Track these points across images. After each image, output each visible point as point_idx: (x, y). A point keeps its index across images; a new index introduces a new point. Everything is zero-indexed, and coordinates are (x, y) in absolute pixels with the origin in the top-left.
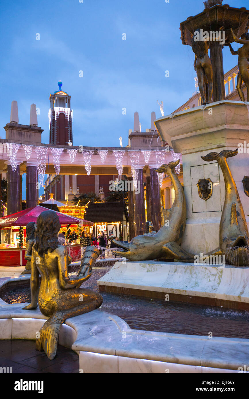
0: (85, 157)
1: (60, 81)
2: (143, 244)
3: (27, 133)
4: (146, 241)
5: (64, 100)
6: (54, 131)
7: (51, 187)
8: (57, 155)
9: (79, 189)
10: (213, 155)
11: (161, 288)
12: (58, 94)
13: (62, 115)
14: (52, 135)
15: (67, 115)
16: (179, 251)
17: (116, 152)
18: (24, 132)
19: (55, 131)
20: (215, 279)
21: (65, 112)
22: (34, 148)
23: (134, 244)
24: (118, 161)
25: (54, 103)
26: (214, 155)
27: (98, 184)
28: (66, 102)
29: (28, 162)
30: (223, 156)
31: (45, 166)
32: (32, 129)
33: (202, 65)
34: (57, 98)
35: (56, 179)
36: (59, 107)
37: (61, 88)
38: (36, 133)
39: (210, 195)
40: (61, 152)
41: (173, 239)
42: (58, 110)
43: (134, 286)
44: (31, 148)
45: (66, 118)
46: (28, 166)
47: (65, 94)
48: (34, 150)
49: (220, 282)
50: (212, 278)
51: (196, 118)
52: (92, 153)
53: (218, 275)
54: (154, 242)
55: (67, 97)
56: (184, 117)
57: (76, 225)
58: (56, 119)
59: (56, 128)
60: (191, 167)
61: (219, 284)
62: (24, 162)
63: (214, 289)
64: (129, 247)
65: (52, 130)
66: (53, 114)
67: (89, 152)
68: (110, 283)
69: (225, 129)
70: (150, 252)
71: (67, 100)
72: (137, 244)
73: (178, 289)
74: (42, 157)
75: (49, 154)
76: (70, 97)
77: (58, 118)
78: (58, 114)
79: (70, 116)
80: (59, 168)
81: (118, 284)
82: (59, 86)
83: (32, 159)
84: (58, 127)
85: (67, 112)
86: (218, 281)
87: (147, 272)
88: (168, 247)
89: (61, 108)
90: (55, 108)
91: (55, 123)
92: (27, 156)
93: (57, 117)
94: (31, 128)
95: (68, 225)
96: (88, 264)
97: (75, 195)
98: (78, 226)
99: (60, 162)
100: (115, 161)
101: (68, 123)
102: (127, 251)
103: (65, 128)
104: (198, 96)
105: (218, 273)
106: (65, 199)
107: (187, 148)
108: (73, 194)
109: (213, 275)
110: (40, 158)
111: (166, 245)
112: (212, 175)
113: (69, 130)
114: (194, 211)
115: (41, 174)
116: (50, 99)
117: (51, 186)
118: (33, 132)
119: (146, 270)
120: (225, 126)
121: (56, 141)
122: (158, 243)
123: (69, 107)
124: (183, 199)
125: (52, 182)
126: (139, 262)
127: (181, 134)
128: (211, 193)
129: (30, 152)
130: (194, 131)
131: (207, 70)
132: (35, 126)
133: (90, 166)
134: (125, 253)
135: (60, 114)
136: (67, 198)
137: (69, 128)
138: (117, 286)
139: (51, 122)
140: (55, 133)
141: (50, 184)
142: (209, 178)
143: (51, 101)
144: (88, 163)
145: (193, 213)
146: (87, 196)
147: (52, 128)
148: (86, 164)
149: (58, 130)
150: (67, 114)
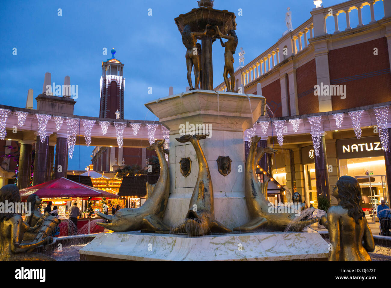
0: (117, 129)
1: (113, 49)
2: (124, 216)
3: (58, 105)
4: (127, 214)
5: (116, 68)
6: (104, 100)
7: (97, 158)
8: (89, 127)
9: (124, 160)
10: (186, 137)
11: (127, 256)
12: (110, 61)
13: (114, 83)
14: (103, 103)
15: (119, 84)
16: (157, 223)
17: (149, 125)
18: (55, 104)
19: (106, 99)
20: (169, 248)
21: (117, 80)
22: (65, 120)
23: (117, 216)
24: (150, 134)
25: (106, 70)
26: (188, 137)
27: (145, 156)
28: (119, 70)
29: (58, 134)
30: (195, 138)
31: (75, 138)
32: (64, 101)
33: (190, 56)
34: (109, 65)
35: (103, 149)
36: (111, 75)
37: (114, 56)
38: (69, 105)
39: (189, 172)
40: (93, 124)
41: (154, 212)
42: (109, 78)
43: (106, 254)
44: (62, 119)
45: (117, 86)
46: (59, 137)
47: (118, 62)
48: (65, 122)
49: (172, 250)
50: (167, 247)
51: (177, 104)
52: (125, 125)
53: (172, 244)
54: (136, 214)
55: (120, 65)
56: (167, 102)
57: (101, 198)
58: (107, 87)
59: (107, 96)
60: (176, 146)
61: (171, 251)
62: (54, 133)
63: (165, 256)
64: (111, 218)
65: (102, 98)
66: (104, 81)
67: (122, 125)
68: (89, 252)
69: (200, 115)
70: (131, 224)
71: (120, 68)
72: (119, 216)
73: (138, 256)
74: (73, 128)
75: (80, 125)
76: (123, 65)
77: (110, 86)
78: (110, 82)
79: (122, 84)
80: (90, 140)
81: (95, 252)
82: (112, 54)
83: (63, 130)
84: (110, 95)
85: (119, 80)
86: (171, 249)
87: (121, 241)
88: (148, 219)
89: (113, 76)
90: (107, 75)
91: (107, 91)
92: (57, 127)
93: (108, 85)
94: (64, 99)
95: (90, 197)
96: (43, 231)
97: (120, 167)
98: (102, 199)
99: (91, 134)
100: (148, 134)
101: (120, 91)
102: (110, 222)
103: (116, 97)
104: (241, 71)
105: (173, 242)
106: (110, 171)
107: (173, 129)
108: (118, 166)
109: (169, 244)
110: (71, 129)
111: (146, 217)
112: (191, 154)
113: (121, 99)
114: (176, 187)
115: (70, 146)
116: (102, 66)
117: (97, 156)
118: (65, 104)
119: (120, 240)
120: (200, 111)
121: (106, 110)
122: (139, 215)
123: (121, 75)
124: (166, 175)
125: (99, 152)
126: (121, 232)
127: (167, 117)
128: (190, 171)
129: (60, 124)
130: (177, 114)
131: (194, 61)
132: (68, 97)
133: (122, 139)
134: (107, 224)
135: (112, 82)
136: (111, 169)
137: (121, 97)
138: (94, 255)
139: (103, 90)
140: (106, 101)
141: (97, 154)
142: (189, 157)
143: (103, 68)
144: (120, 136)
145: (176, 188)
146: (131, 168)
147: (103, 96)
148: (117, 136)
149: (109, 98)
150: (119, 82)
